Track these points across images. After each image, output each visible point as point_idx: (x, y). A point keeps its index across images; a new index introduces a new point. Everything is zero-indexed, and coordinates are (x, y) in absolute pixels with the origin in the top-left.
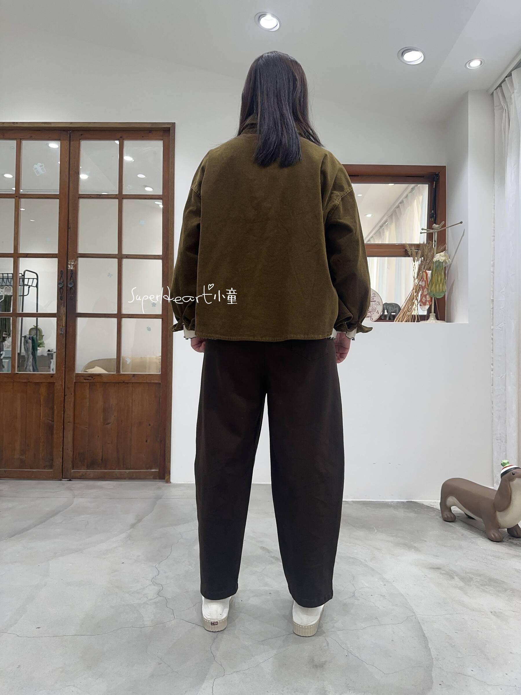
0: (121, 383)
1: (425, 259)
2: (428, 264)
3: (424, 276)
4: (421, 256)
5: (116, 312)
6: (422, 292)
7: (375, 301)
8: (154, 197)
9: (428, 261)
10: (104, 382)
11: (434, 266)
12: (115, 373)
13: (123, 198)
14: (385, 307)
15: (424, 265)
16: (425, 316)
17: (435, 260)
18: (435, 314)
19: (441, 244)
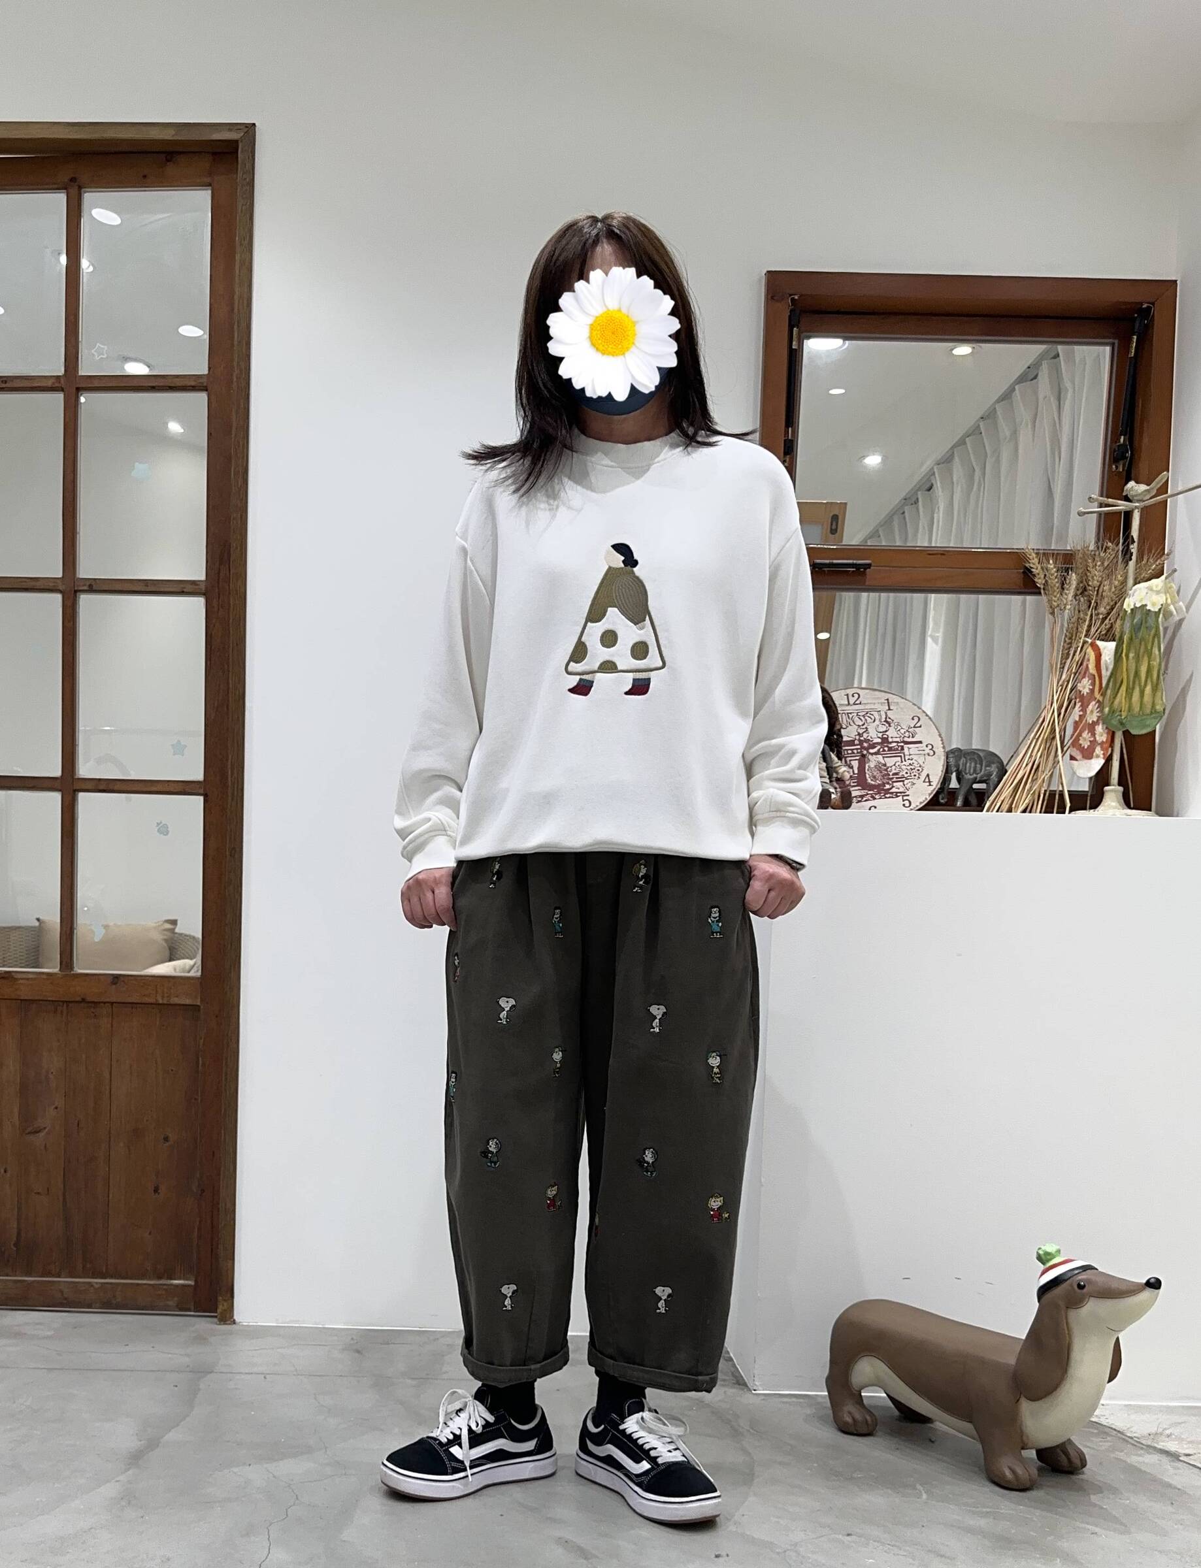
0: (77, 1002)
1: (1091, 603)
2: (1104, 619)
3: (1089, 660)
4: (1079, 592)
5: (57, 773)
6: (1081, 713)
7: (920, 742)
8: (179, 383)
9: (1102, 610)
10: (22, 998)
11: (1127, 625)
12: (56, 970)
13: (79, 390)
14: (952, 760)
15: (1087, 623)
16: (1087, 795)
17: (1129, 605)
18: (1121, 789)
19: (1150, 551)
